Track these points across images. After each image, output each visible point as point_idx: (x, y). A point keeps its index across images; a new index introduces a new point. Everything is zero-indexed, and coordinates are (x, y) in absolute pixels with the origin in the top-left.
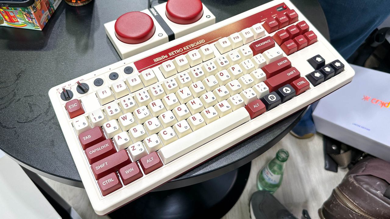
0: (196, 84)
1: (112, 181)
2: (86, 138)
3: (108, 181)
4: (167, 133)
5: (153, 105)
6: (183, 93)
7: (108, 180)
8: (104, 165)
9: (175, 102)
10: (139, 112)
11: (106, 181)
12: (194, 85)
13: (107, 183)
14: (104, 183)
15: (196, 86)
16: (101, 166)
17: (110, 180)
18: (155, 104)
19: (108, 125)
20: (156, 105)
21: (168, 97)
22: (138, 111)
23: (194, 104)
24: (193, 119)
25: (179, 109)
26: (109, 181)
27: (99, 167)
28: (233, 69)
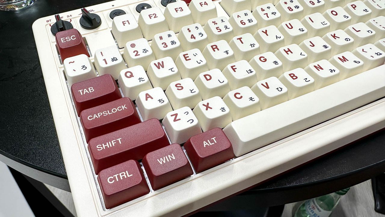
0: (290, 24)
1: (128, 176)
2: (85, 92)
3: (119, 177)
4: (241, 97)
5: (213, 49)
6: (267, 35)
7: (120, 174)
8: (113, 143)
9: (253, 48)
10: (187, 58)
11: (116, 176)
12: (286, 25)
13: (117, 180)
14: (111, 180)
15: (290, 27)
16: (108, 145)
17: (124, 175)
18: (217, 47)
19: (128, 74)
20: (218, 50)
21: (240, 39)
22: (186, 56)
23: (289, 52)
24: (292, 77)
25: (262, 59)
26: (121, 176)
27: (104, 146)
28: (354, 8)
